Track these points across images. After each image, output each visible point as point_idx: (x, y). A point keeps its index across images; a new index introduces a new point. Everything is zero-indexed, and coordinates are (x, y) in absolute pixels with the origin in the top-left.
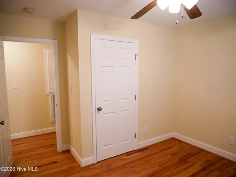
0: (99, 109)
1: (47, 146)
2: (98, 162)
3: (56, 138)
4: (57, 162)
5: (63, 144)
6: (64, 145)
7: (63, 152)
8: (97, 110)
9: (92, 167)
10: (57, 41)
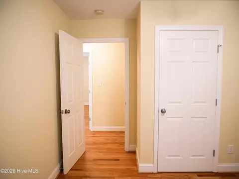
0: (163, 112)
1: (118, 143)
2: (159, 173)
3: (124, 137)
4: (119, 160)
5: (130, 144)
6: (130, 146)
7: (129, 152)
8: (160, 112)
9: (149, 176)
10: (128, 39)
